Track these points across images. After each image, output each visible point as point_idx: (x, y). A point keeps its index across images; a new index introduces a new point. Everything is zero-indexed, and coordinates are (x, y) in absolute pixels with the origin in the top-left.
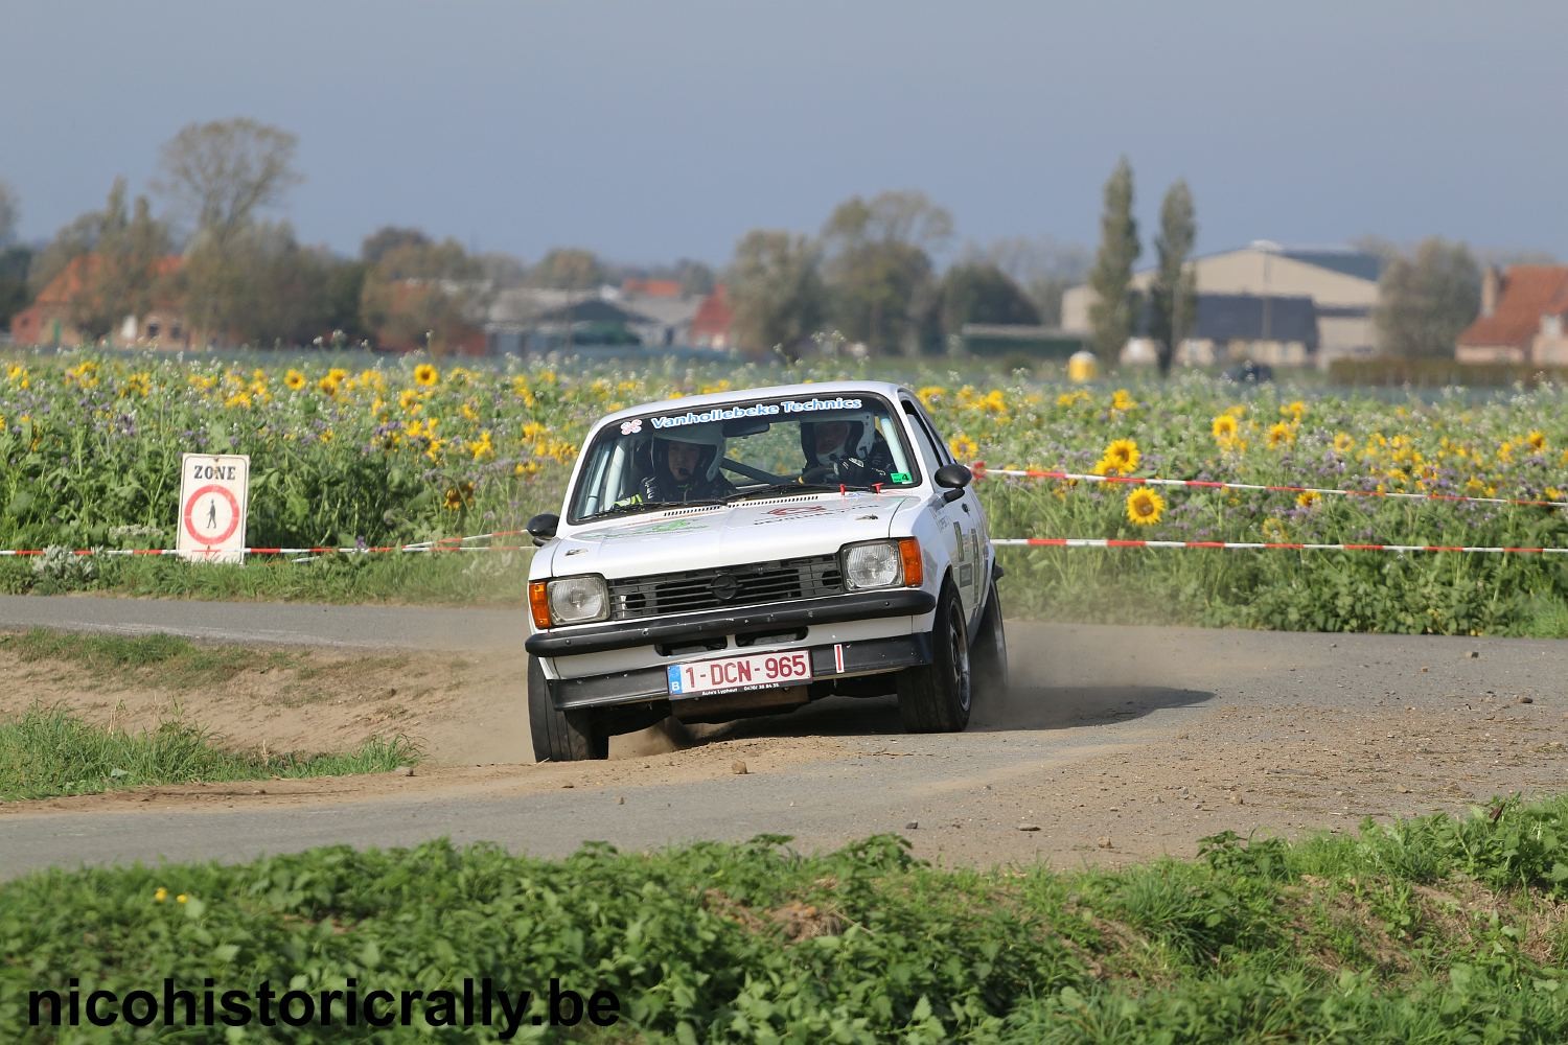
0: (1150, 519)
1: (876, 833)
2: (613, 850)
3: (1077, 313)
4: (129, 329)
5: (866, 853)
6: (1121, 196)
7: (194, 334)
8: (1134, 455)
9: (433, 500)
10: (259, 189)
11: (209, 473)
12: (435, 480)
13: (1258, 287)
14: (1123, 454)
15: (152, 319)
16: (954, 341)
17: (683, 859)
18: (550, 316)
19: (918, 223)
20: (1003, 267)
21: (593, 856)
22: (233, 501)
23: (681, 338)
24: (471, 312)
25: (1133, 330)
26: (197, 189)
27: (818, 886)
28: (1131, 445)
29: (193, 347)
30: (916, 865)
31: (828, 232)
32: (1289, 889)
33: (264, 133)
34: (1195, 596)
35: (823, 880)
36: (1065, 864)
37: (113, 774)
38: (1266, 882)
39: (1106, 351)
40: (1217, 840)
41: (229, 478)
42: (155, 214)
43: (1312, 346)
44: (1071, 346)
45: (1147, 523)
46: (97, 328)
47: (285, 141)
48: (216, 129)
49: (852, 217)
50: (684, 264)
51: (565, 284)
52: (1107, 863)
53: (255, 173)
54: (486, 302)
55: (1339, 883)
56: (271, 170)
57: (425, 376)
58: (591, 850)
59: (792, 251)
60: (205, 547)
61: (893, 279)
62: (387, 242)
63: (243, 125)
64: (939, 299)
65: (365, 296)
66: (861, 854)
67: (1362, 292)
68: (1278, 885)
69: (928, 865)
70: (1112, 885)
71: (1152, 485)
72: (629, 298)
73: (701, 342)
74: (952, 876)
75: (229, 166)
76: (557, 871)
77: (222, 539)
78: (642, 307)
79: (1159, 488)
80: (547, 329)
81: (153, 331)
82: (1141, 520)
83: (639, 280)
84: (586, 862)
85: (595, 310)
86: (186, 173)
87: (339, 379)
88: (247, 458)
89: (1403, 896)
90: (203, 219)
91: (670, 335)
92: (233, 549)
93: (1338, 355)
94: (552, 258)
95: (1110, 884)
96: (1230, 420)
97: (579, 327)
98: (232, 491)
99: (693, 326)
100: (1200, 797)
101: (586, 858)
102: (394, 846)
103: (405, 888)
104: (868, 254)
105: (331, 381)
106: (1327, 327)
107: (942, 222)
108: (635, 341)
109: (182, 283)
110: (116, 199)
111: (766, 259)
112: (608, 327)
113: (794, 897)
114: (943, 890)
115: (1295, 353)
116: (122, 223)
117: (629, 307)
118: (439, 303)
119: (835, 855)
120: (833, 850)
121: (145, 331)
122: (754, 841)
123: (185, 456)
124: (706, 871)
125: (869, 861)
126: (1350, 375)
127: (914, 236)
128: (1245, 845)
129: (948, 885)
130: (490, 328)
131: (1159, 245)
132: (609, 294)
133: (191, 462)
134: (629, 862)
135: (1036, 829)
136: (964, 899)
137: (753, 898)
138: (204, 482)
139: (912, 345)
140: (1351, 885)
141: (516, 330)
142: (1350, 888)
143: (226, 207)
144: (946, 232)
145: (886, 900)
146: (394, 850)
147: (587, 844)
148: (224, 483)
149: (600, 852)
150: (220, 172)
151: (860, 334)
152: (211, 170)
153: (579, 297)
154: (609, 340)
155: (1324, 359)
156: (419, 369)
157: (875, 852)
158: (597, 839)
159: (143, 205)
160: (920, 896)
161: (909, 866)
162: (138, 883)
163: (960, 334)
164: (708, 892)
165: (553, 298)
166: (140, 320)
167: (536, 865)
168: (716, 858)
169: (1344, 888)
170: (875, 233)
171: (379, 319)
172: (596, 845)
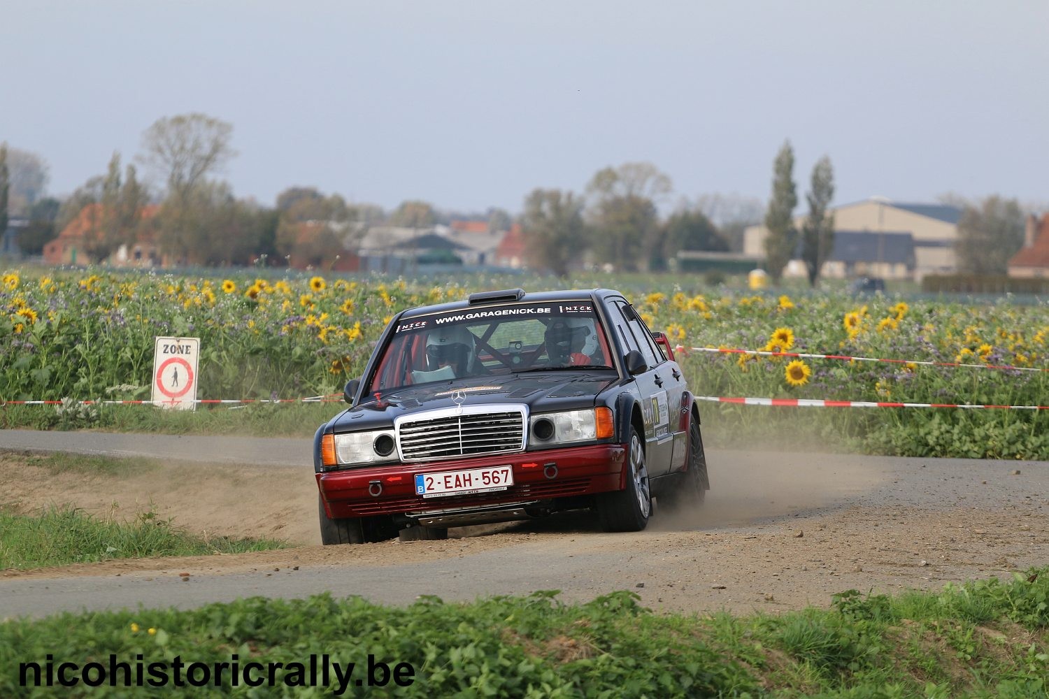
0: (801, 382)
1: (616, 590)
2: (440, 601)
3: (754, 244)
4: (122, 253)
5: (609, 603)
6: (785, 165)
7: (165, 258)
8: (791, 339)
9: (322, 368)
10: (208, 160)
11: (174, 349)
12: (324, 355)
13: (874, 227)
14: (783, 337)
15: (138, 247)
16: (672, 262)
17: (486, 607)
18: (402, 245)
19: (649, 184)
20: (706, 212)
21: (427, 605)
22: (189, 368)
23: (490, 259)
24: (348, 243)
25: (792, 256)
26: (167, 161)
27: (577, 625)
28: (789, 332)
29: (164, 266)
30: (643, 612)
31: (590, 189)
32: (893, 628)
33: (211, 123)
34: (831, 433)
35: (580, 622)
36: (741, 611)
37: (107, 550)
38: (877, 624)
39: (774, 267)
40: (845, 595)
41: (186, 353)
42: (140, 177)
43: (911, 267)
44: (750, 266)
45: (799, 384)
46: (101, 254)
47: (225, 128)
48: (179, 120)
49: (605, 178)
50: (491, 211)
51: (413, 224)
52: (770, 611)
53: (206, 149)
54: (360, 235)
55: (925, 625)
56: (217, 148)
57: (317, 285)
58: (425, 601)
59: (563, 201)
60: (170, 399)
61: (633, 221)
62: (294, 197)
63: (197, 117)
64: (663, 234)
65: (279, 232)
66: (606, 604)
67: (945, 231)
68: (885, 625)
69: (651, 611)
70: (774, 625)
71: (804, 358)
72: (456, 233)
73: (504, 262)
74: (666, 619)
75: (189, 146)
76: (402, 615)
77: (182, 393)
78: (463, 239)
79: (808, 362)
80: (400, 254)
81: (138, 255)
82: (795, 382)
83: (461, 222)
84: (422, 609)
85: (431, 241)
86: (160, 150)
87: (261, 287)
88: (199, 339)
89: (969, 634)
90: (171, 181)
91: (482, 257)
92: (189, 401)
93: (929, 272)
94: (404, 207)
95: (771, 625)
96: (855, 315)
97: (422, 252)
98: (188, 362)
99: (499, 252)
100: (833, 567)
101: (422, 607)
102: (295, 598)
103: (301, 627)
104: (617, 204)
105: (256, 288)
106: (922, 254)
107: (664, 183)
108: (459, 261)
109: (156, 224)
110: (113, 166)
111: (546, 207)
112: (442, 253)
113: (561, 633)
114: (661, 628)
115: (900, 271)
116: (118, 184)
117: (453, 239)
118: (329, 237)
119: (588, 604)
120: (588, 602)
121: (133, 256)
122: (536, 594)
123: (157, 338)
124: (501, 615)
125: (611, 608)
126: (935, 285)
127: (646, 191)
128: (863, 599)
129: (664, 625)
130: (362, 253)
131: (809, 199)
132: (441, 231)
133: (161, 342)
134: (450, 608)
135: (723, 588)
136: (675, 635)
137: (533, 634)
138: (170, 356)
139: (643, 265)
140: (934, 626)
141: (380, 254)
142: (933, 628)
143: (186, 172)
144: (667, 190)
145: (622, 635)
146: (294, 601)
147: (423, 597)
148: (184, 356)
149: (431, 603)
150: (182, 148)
151: (611, 258)
152: (177, 148)
153: (422, 232)
154: (442, 261)
155: (919, 275)
156: (314, 280)
157: (615, 603)
158: (429, 594)
159: (132, 171)
160: (645, 632)
161: (638, 613)
162: (122, 622)
163: (675, 257)
164: (504, 630)
165: (405, 234)
166: (129, 248)
167: (389, 611)
168: (510, 605)
169: (929, 628)
170: (620, 190)
171: (289, 247)
172: (429, 598)
